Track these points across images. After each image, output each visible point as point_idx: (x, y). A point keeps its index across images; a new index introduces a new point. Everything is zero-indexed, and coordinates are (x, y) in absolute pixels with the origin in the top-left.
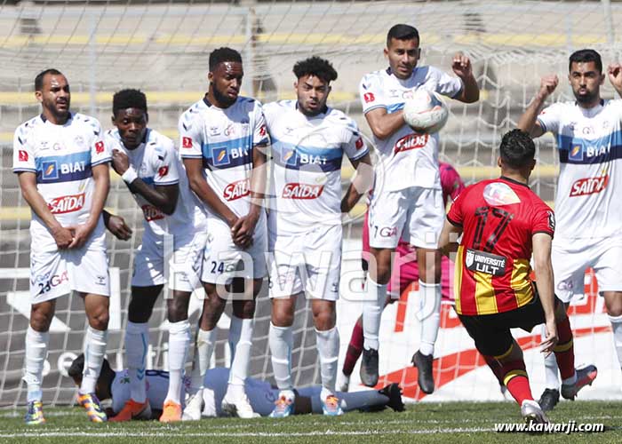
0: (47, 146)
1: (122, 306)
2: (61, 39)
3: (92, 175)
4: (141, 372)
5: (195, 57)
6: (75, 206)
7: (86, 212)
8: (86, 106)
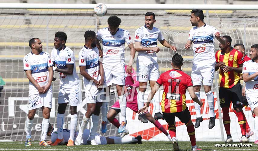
0: (35, 62)
1: (56, 109)
2: (37, 26)
3: (48, 70)
4: (61, 129)
5: (79, 32)
6: (44, 80)
7: (47, 82)
8: (45, 47)
